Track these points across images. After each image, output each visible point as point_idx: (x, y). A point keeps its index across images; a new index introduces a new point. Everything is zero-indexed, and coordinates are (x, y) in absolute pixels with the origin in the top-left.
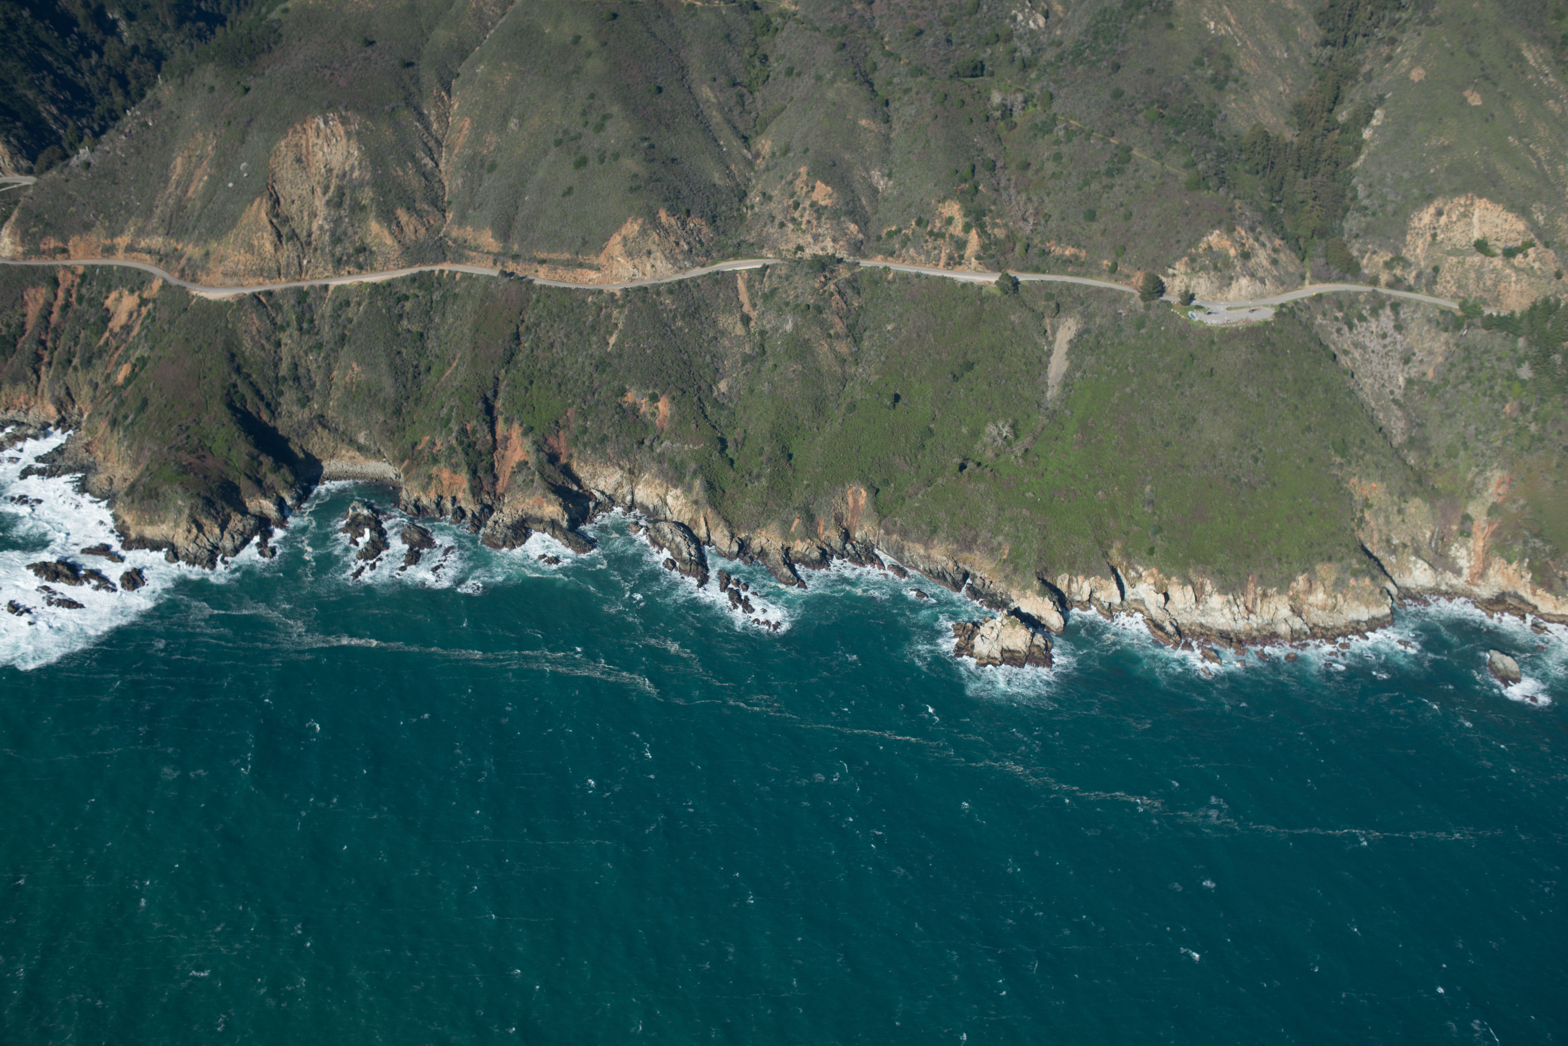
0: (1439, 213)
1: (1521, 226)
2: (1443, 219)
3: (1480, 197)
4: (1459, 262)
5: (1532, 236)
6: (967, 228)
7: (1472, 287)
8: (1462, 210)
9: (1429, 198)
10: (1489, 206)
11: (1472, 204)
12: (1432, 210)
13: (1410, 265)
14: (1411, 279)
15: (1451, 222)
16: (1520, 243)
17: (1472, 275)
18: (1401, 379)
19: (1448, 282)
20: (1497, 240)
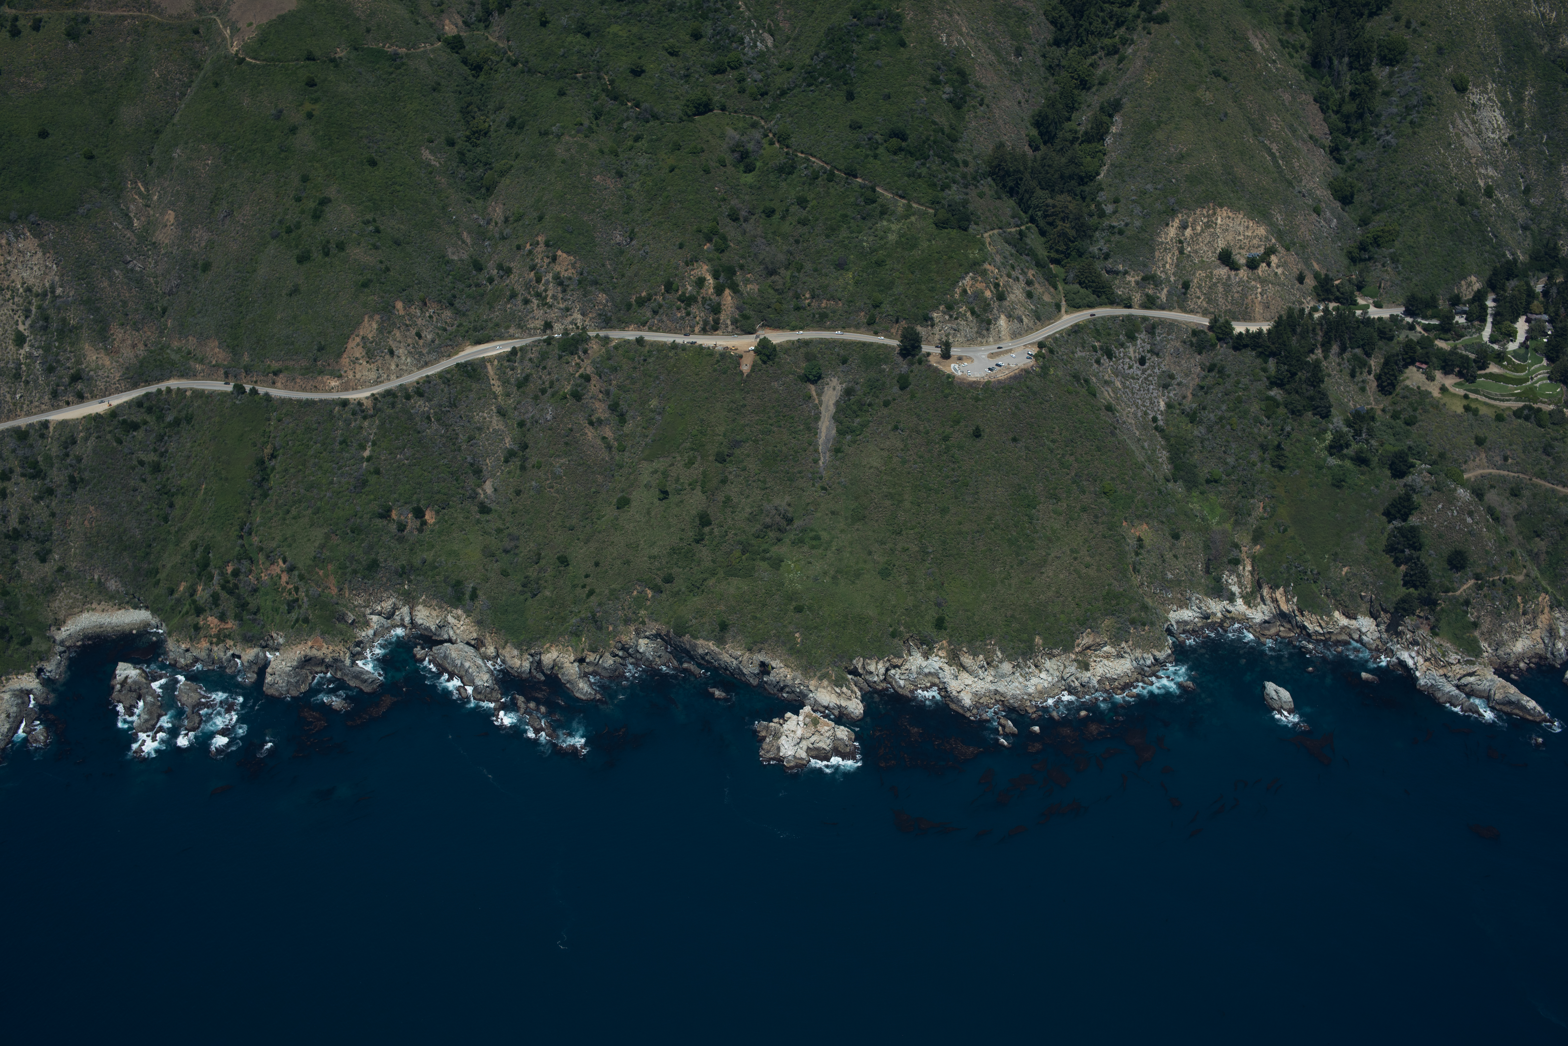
0: (1184, 227)
1: (1262, 231)
2: (1188, 232)
3: (1221, 206)
4: (1207, 277)
5: (1273, 241)
6: (719, 291)
7: (1221, 301)
8: (1205, 220)
9: (1172, 212)
10: (1230, 214)
11: (1214, 214)
12: (1176, 223)
13: (1161, 283)
14: (1163, 295)
15: (1196, 235)
16: (1262, 250)
17: (1220, 288)
18: (1162, 404)
19: (1199, 298)
20: (1240, 248)
